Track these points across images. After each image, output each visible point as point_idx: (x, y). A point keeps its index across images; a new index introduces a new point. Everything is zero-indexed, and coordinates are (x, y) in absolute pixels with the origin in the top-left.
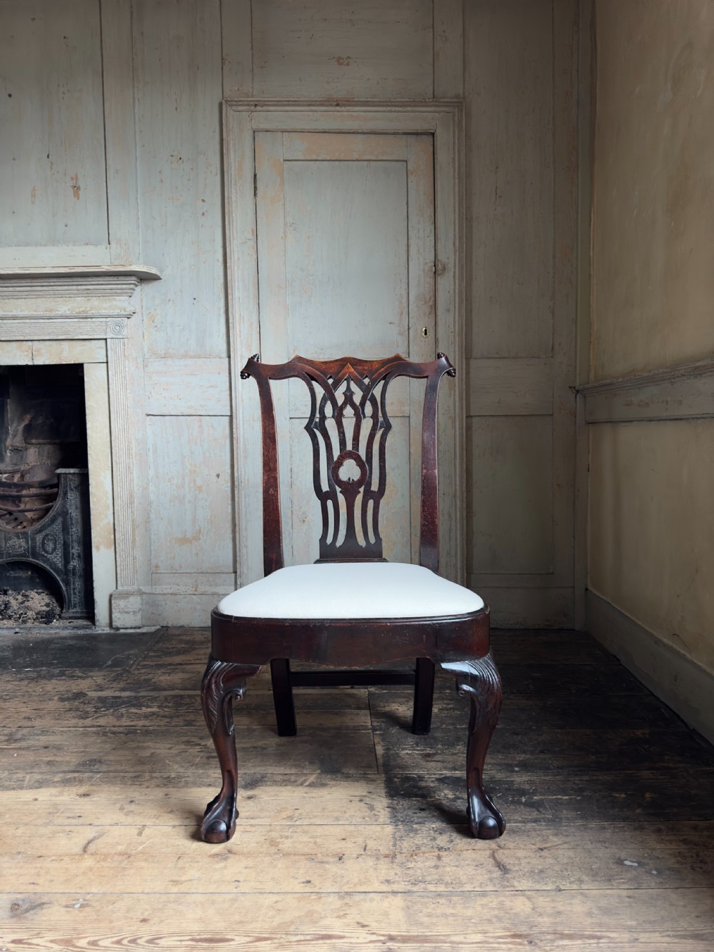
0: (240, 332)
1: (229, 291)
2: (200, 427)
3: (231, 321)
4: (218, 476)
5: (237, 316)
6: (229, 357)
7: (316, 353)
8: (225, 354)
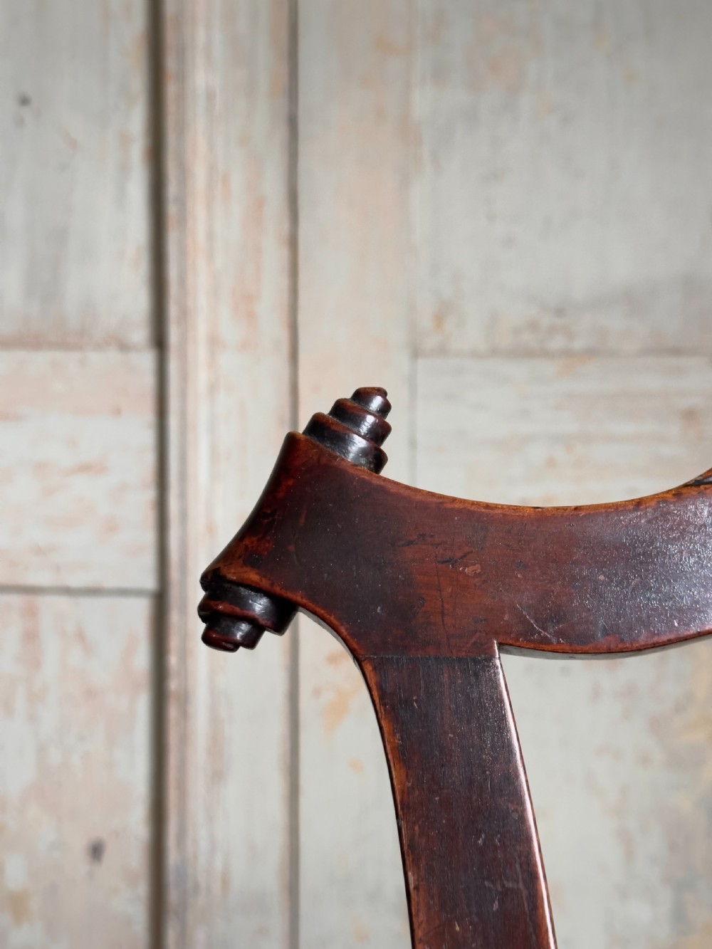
0: (211, 236)
1: (171, 63)
2: (31, 637)
3: (172, 190)
4: (96, 851)
5: (199, 173)
6: (160, 342)
7: (533, 326)
8: (140, 334)
